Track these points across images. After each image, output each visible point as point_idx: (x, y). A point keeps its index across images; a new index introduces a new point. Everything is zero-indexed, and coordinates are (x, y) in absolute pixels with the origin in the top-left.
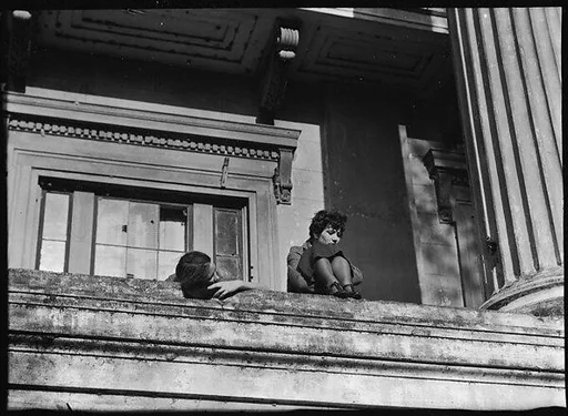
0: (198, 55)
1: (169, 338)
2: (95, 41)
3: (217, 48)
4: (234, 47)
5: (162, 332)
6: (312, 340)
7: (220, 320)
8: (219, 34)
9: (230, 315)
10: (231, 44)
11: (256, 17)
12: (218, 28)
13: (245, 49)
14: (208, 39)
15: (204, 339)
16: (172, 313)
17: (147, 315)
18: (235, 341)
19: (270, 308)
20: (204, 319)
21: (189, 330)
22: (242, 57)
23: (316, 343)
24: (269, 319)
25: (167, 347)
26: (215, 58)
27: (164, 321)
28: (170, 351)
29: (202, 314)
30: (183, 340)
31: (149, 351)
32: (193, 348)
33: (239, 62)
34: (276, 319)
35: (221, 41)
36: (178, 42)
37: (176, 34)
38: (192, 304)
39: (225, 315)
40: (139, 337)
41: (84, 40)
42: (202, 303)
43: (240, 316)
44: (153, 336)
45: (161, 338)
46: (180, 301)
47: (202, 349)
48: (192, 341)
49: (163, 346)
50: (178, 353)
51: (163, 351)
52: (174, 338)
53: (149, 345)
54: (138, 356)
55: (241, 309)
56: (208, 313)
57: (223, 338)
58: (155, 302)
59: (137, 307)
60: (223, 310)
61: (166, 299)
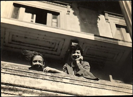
0: (47, 53)
1: (20, 84)
2: (15, 48)
3: (52, 51)
4: (58, 51)
5: (17, 81)
6: (87, 91)
7: (45, 79)
8: (53, 46)
9: (50, 78)
10: (57, 49)
11: (65, 40)
12: (53, 44)
13: (61, 51)
14: (50, 48)
15: (36, 86)
16: (23, 75)
17: (11, 74)
18: (51, 88)
19: (68, 77)
20: (37, 78)
21: (30, 82)
22: (60, 54)
23: (89, 92)
24: (68, 81)
25: (19, 88)
26: (52, 54)
27: (19, 77)
28: (21, 91)
29: (36, 76)
30: (26, 85)
31: (10, 89)
32: (31, 90)
33: (59, 55)
34: (71, 82)
35: (54, 48)
36: (41, 49)
37: (40, 46)
38: (32, 72)
39: (47, 78)
40: (6, 82)
41: (12, 47)
42: (37, 72)
43: (54, 78)
44: (12, 82)
45: (16, 83)
46: (27, 70)
47: (35, 90)
48: (31, 86)
49: (17, 87)
50: (24, 92)
51: (17, 90)
52: (22, 84)
53: (10, 87)
54: (5, 92)
55: (54, 76)
56: (39, 76)
57: (46, 86)
58: (15, 69)
59: (6, 71)
60: (46, 75)
61: (20, 69)
